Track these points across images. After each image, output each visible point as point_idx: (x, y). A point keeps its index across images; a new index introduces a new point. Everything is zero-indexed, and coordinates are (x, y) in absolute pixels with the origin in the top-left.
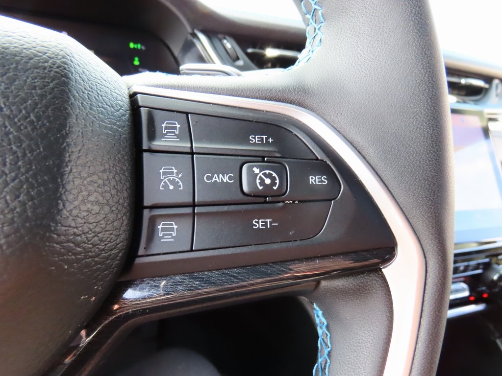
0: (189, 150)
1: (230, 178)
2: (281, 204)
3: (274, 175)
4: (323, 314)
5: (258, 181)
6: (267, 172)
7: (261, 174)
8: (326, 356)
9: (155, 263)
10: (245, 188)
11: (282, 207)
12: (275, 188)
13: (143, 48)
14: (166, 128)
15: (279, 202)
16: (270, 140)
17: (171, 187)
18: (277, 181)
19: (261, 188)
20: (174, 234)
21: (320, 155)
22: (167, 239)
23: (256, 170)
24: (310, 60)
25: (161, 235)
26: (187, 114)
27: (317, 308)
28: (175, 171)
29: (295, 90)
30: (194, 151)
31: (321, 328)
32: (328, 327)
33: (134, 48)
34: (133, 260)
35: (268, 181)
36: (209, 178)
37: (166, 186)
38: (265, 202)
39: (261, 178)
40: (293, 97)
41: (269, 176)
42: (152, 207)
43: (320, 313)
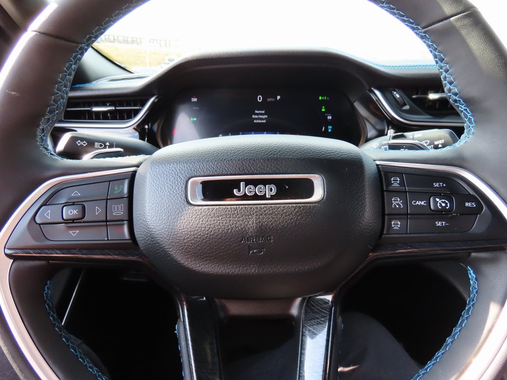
0: (404, 190)
1: (425, 203)
2: (450, 215)
3: (447, 202)
4: (474, 272)
5: (438, 205)
6: (443, 200)
7: (440, 201)
8: (475, 293)
9: (392, 237)
10: (432, 207)
11: (451, 217)
12: (447, 208)
13: (328, 99)
14: (393, 180)
15: (449, 214)
16: (444, 185)
17: (397, 206)
18: (448, 205)
19: (440, 208)
20: (399, 226)
21: (472, 192)
22: (396, 228)
23: (438, 200)
24: (467, 143)
25: (393, 226)
26: (402, 174)
27: (470, 269)
28: (399, 199)
29: (457, 159)
30: (407, 190)
31: (472, 280)
32: (476, 279)
33: (322, 99)
34: (382, 236)
35: (444, 205)
36: (414, 203)
37: (395, 206)
38: (442, 214)
39: (440, 203)
40: (457, 163)
41: (444, 202)
42: (389, 215)
43: (472, 272)
